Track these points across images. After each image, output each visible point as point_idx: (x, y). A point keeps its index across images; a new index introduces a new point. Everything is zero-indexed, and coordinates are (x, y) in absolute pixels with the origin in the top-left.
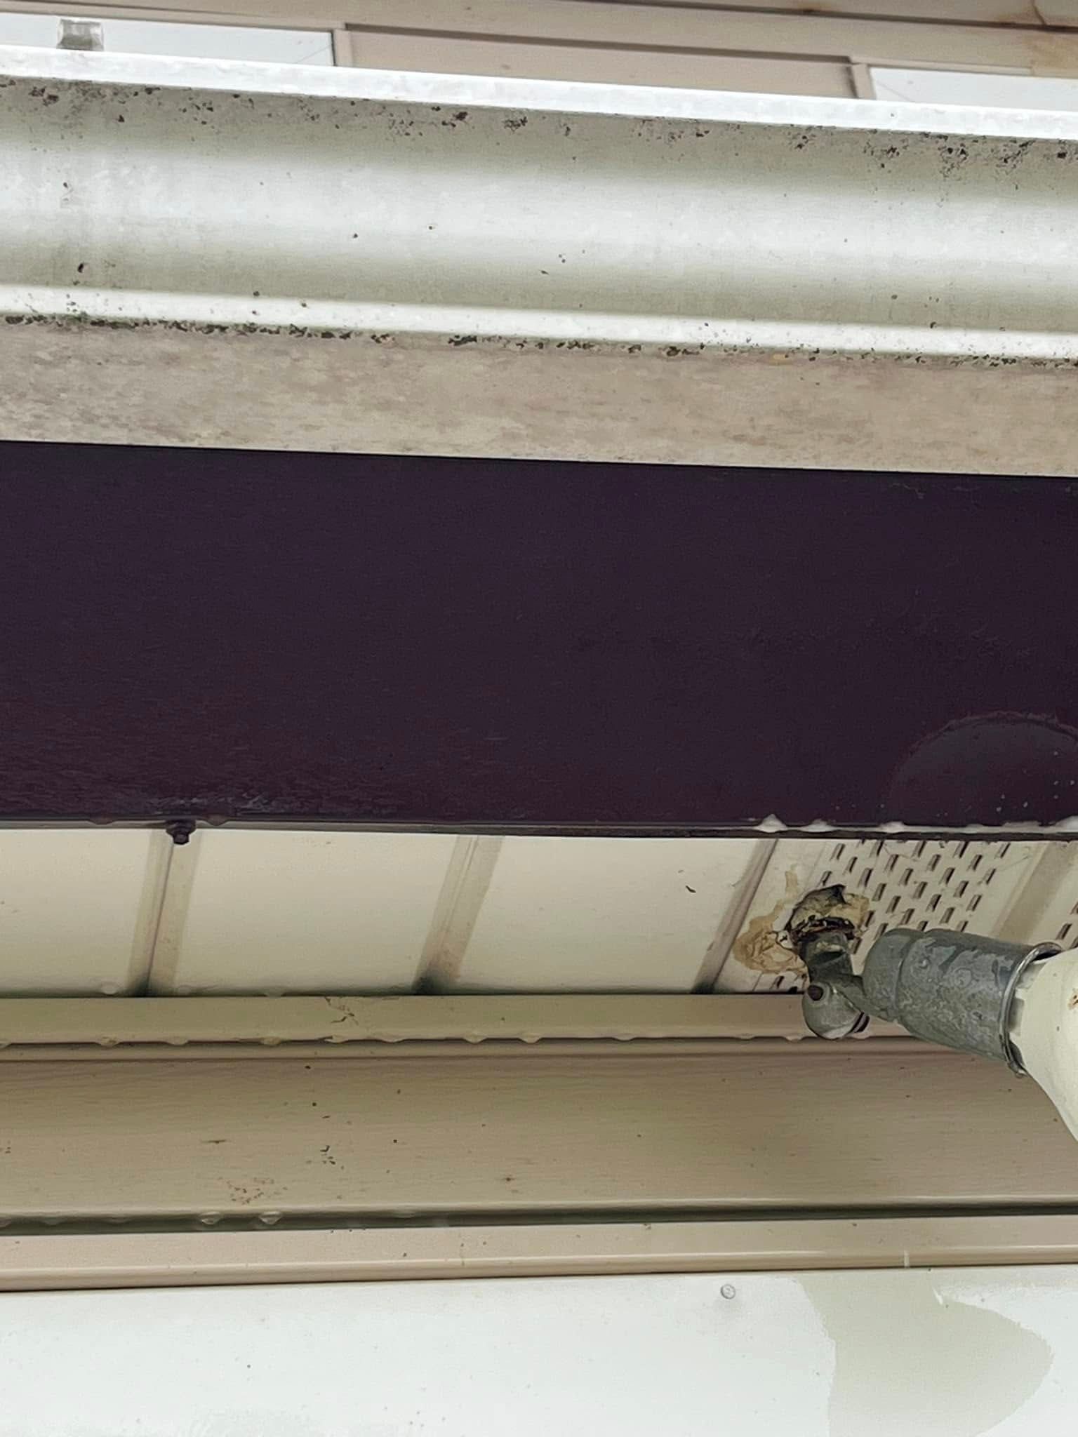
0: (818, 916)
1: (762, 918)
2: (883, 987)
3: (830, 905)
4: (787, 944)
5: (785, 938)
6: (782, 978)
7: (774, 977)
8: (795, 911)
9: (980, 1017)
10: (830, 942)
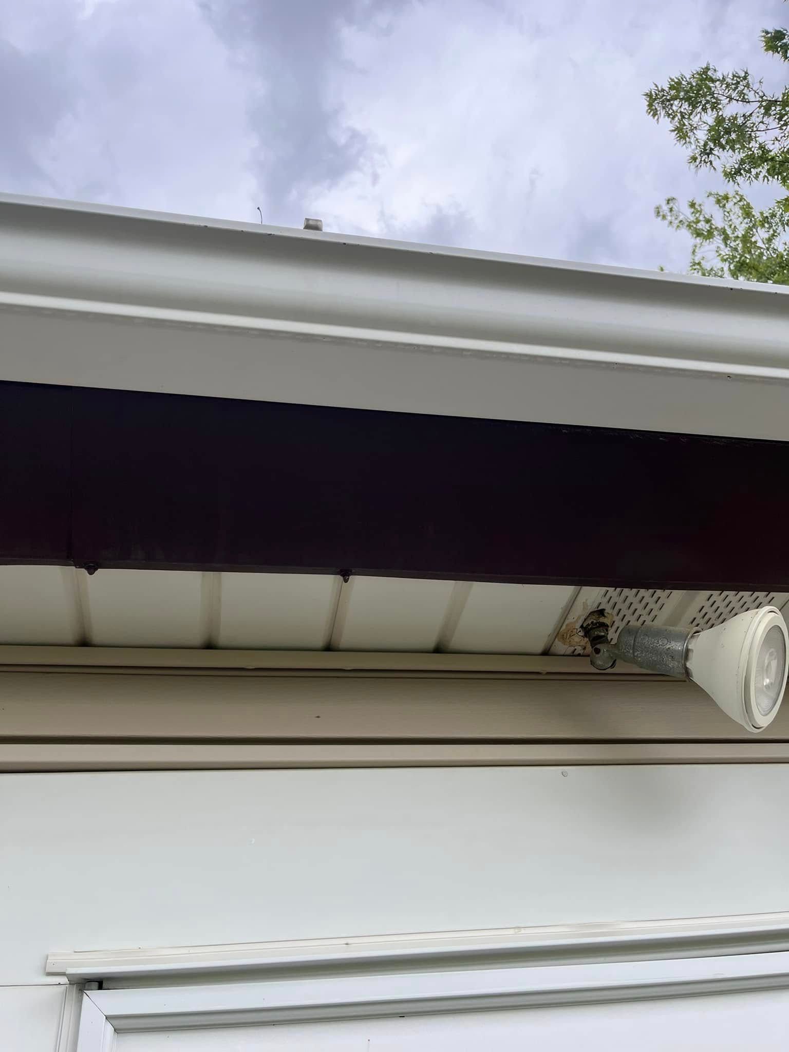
0: (595, 621)
1: (571, 623)
2: (626, 647)
3: (599, 617)
4: (582, 634)
5: (580, 631)
6: (575, 649)
7: (572, 649)
8: (585, 620)
9: (672, 657)
10: (600, 632)
